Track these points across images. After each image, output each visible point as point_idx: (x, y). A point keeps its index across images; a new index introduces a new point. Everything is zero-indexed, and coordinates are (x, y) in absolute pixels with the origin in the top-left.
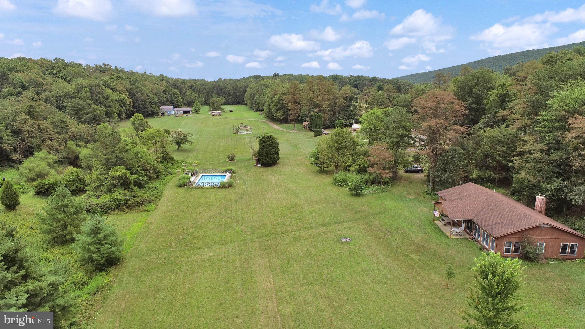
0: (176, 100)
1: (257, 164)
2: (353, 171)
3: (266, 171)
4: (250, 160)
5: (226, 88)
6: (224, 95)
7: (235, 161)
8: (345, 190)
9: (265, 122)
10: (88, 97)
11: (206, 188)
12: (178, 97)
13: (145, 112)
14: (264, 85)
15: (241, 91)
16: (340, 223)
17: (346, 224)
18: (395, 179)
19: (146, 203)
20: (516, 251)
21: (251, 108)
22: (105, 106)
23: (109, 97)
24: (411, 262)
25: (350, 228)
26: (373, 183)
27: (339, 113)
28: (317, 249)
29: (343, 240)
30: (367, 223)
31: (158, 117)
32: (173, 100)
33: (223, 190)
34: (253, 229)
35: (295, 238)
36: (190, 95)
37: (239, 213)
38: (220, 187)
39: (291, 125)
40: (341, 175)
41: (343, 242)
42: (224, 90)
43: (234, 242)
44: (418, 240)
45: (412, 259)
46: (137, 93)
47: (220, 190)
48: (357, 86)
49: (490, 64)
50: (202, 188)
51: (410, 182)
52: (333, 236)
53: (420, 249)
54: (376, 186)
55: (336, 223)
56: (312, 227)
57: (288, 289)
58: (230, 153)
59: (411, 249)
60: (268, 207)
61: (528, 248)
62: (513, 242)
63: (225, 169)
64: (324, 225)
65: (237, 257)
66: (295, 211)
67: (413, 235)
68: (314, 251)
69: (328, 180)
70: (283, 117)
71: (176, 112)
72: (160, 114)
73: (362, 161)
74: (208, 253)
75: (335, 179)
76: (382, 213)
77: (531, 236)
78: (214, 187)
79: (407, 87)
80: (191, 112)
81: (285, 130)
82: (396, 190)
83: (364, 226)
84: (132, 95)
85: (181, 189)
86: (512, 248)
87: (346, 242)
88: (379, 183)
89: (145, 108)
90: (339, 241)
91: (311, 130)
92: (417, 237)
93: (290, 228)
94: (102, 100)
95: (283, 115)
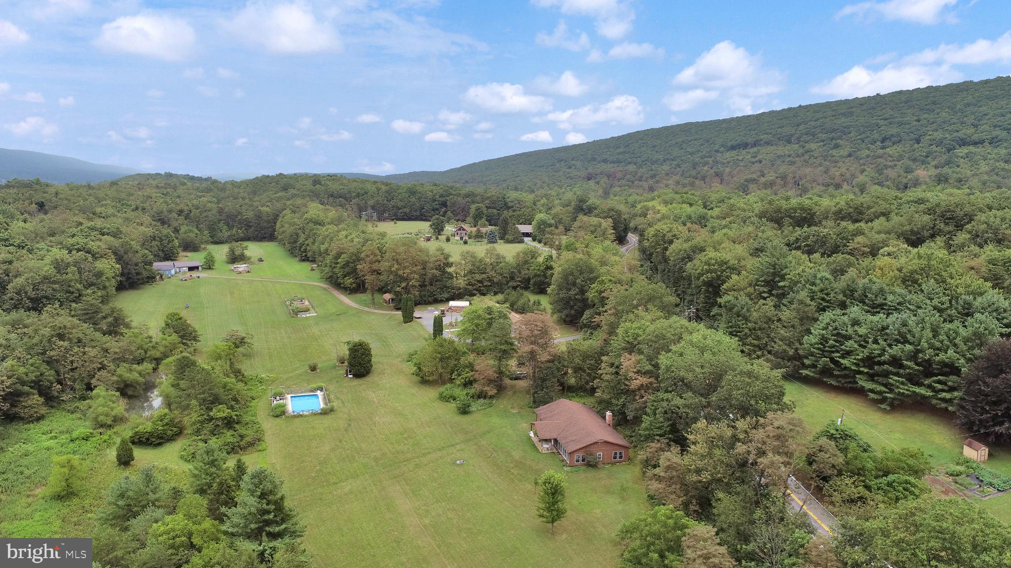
0: (170, 245)
1: (347, 375)
2: (459, 385)
3: (361, 385)
4: (335, 367)
5: (239, 213)
6: (239, 226)
7: (318, 371)
8: (453, 405)
9: (325, 289)
10: (76, 280)
11: (306, 416)
12: (173, 240)
13: (138, 279)
14: (311, 221)
15: (269, 222)
16: (453, 446)
17: (458, 447)
18: (501, 389)
19: (257, 443)
20: (583, 460)
21: (292, 253)
22: (99, 289)
23: (103, 274)
24: (512, 476)
25: (462, 450)
26: (479, 397)
27: (431, 285)
28: (438, 473)
29: (458, 462)
30: (476, 444)
31: (155, 283)
32: (165, 246)
33: (326, 416)
34: (376, 460)
35: (417, 465)
36: (186, 233)
37: (355, 444)
38: (321, 414)
39: (366, 297)
40: (447, 389)
41: (458, 465)
42: (239, 217)
43: (364, 474)
44: (517, 457)
45: (512, 474)
46: (126, 253)
47: (322, 417)
48: (446, 203)
49: (640, 141)
50: (301, 416)
51: (515, 393)
52: (449, 460)
53: (519, 464)
54: (482, 401)
55: (449, 446)
56: (429, 453)
57: (423, 508)
58: (311, 362)
59: (512, 465)
60: (381, 434)
61: (590, 458)
62: (581, 454)
63: (315, 386)
64: (440, 450)
65: (374, 488)
66: (409, 437)
67: (513, 453)
68: (435, 475)
69: (432, 393)
70: (354, 285)
71: (178, 270)
72: (158, 277)
73: (467, 375)
74: (347, 487)
75: (441, 395)
76: (489, 432)
77: (592, 449)
78: (315, 414)
79: (518, 205)
80: (200, 268)
81: (362, 308)
82: (502, 404)
83: (474, 447)
84: (119, 259)
85: (278, 420)
86: (581, 459)
87: (461, 464)
88: (485, 397)
89: (138, 274)
90: (454, 464)
91: (398, 309)
92: (517, 454)
93: (409, 455)
94: (93, 279)
95: (354, 283)
